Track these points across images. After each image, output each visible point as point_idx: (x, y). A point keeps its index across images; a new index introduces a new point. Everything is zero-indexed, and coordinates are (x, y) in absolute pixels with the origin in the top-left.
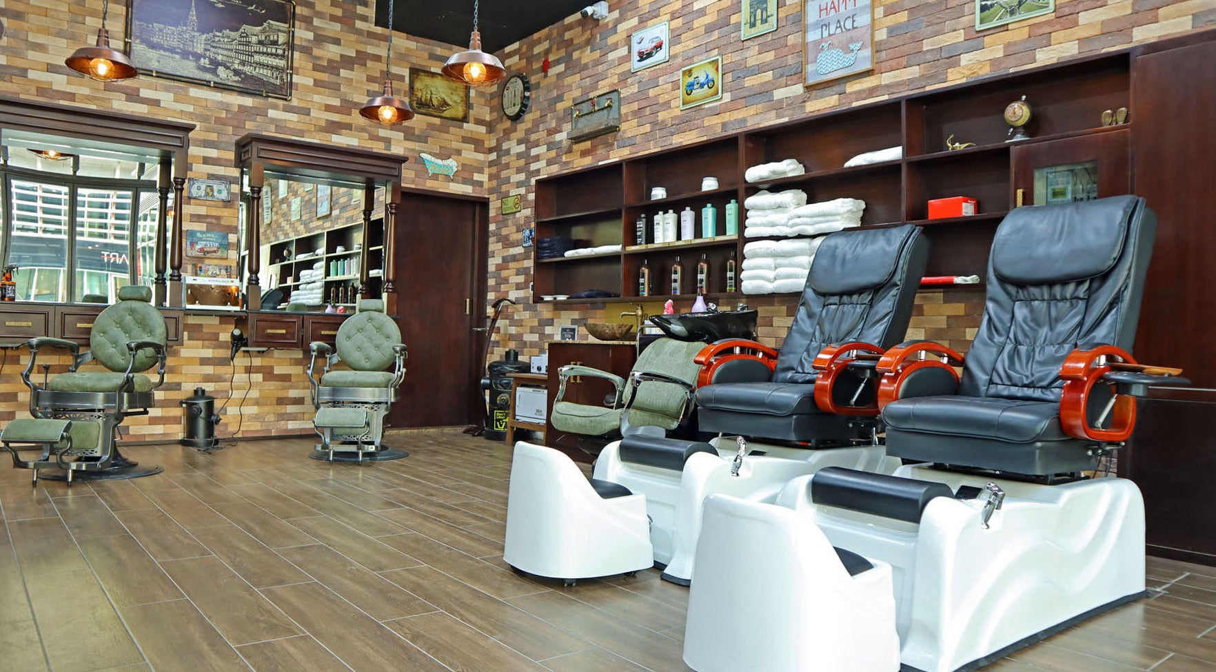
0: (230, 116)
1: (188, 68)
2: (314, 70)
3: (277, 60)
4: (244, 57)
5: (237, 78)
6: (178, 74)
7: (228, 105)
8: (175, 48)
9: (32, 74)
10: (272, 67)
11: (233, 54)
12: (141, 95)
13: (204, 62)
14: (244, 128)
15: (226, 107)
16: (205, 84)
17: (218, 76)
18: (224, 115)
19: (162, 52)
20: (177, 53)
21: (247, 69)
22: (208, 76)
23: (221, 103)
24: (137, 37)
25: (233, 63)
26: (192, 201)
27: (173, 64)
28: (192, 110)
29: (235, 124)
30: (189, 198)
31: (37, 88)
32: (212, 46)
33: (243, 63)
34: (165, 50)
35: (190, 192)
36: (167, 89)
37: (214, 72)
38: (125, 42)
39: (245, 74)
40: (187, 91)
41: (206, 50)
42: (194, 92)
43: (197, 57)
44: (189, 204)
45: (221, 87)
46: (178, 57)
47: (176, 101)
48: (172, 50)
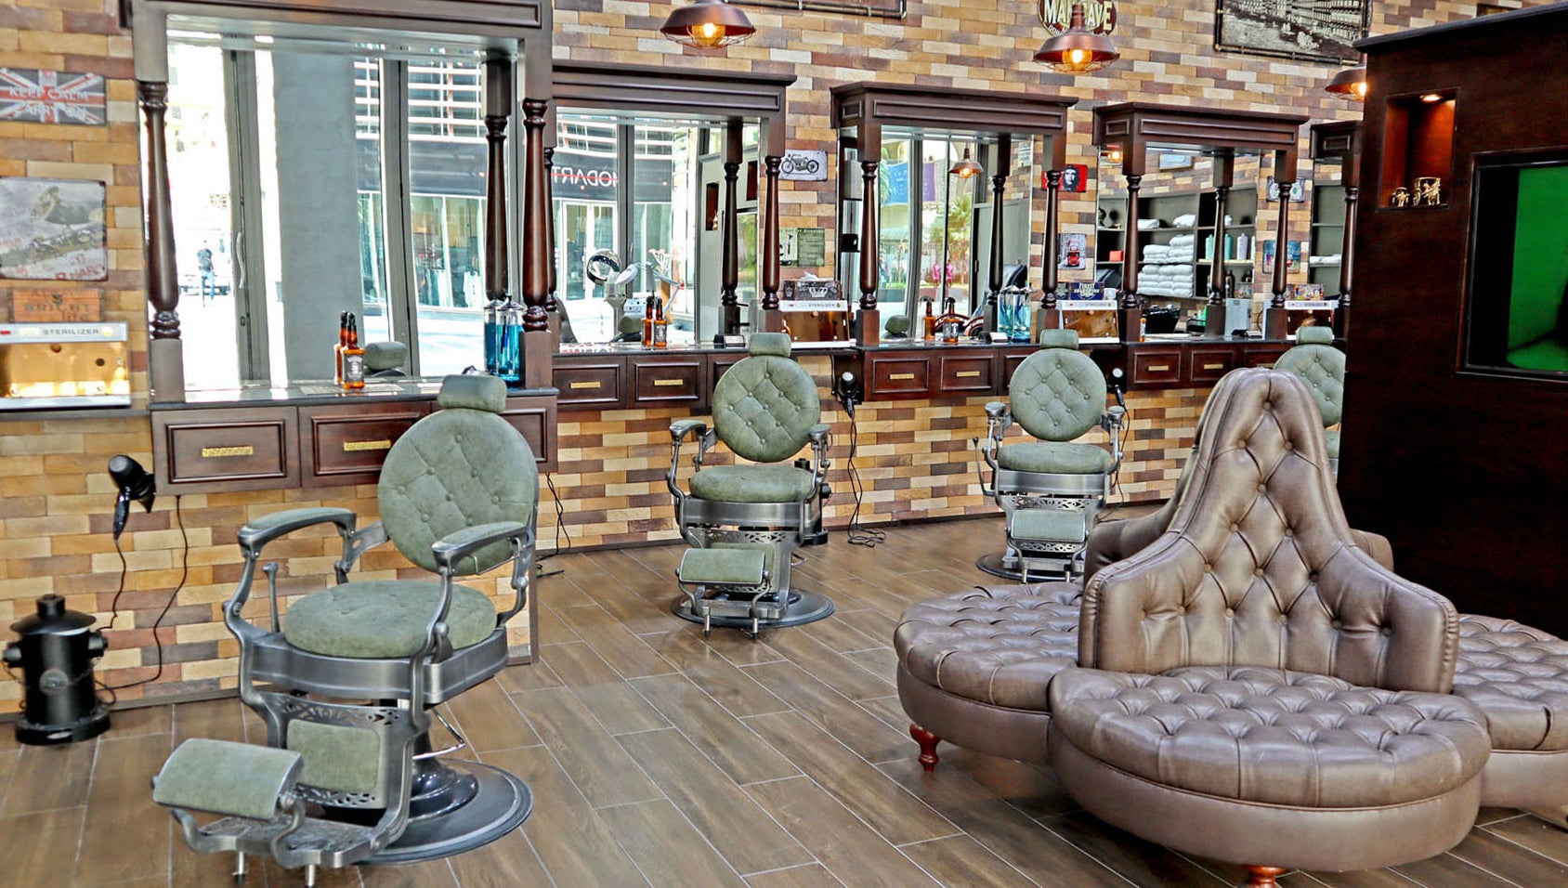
0: (1306, 94)
1: (1271, 38)
2: (1386, 23)
3: (1353, 16)
4: (1322, 17)
5: (1316, 45)
6: (1263, 47)
7: (1305, 80)
8: (1260, 15)
9: (1138, 67)
10: (1348, 26)
11: (1311, 14)
12: (1228, 78)
13: (1286, 28)
14: (1318, 108)
15: (1302, 82)
16: (1289, 57)
17: (1298, 44)
18: (1301, 94)
19: (1249, 22)
20: (1262, 21)
21: (1325, 32)
22: (1290, 47)
23: (1299, 78)
24: (1229, 6)
25: (1311, 25)
26: (1270, 204)
27: (1258, 35)
28: (1271, 91)
29: (1311, 104)
30: (1268, 201)
31: (1142, 82)
32: (1294, 7)
33: (1321, 25)
34: (1252, 18)
35: (1268, 194)
36: (1250, 68)
37: (1293, 39)
38: (1216, 14)
39: (1322, 38)
40: (1267, 66)
41: (1288, 12)
42: (1277, 67)
43: (1280, 22)
44: (1266, 208)
45: (1300, 58)
46: (1262, 25)
47: (1258, 81)
48: (1257, 18)
